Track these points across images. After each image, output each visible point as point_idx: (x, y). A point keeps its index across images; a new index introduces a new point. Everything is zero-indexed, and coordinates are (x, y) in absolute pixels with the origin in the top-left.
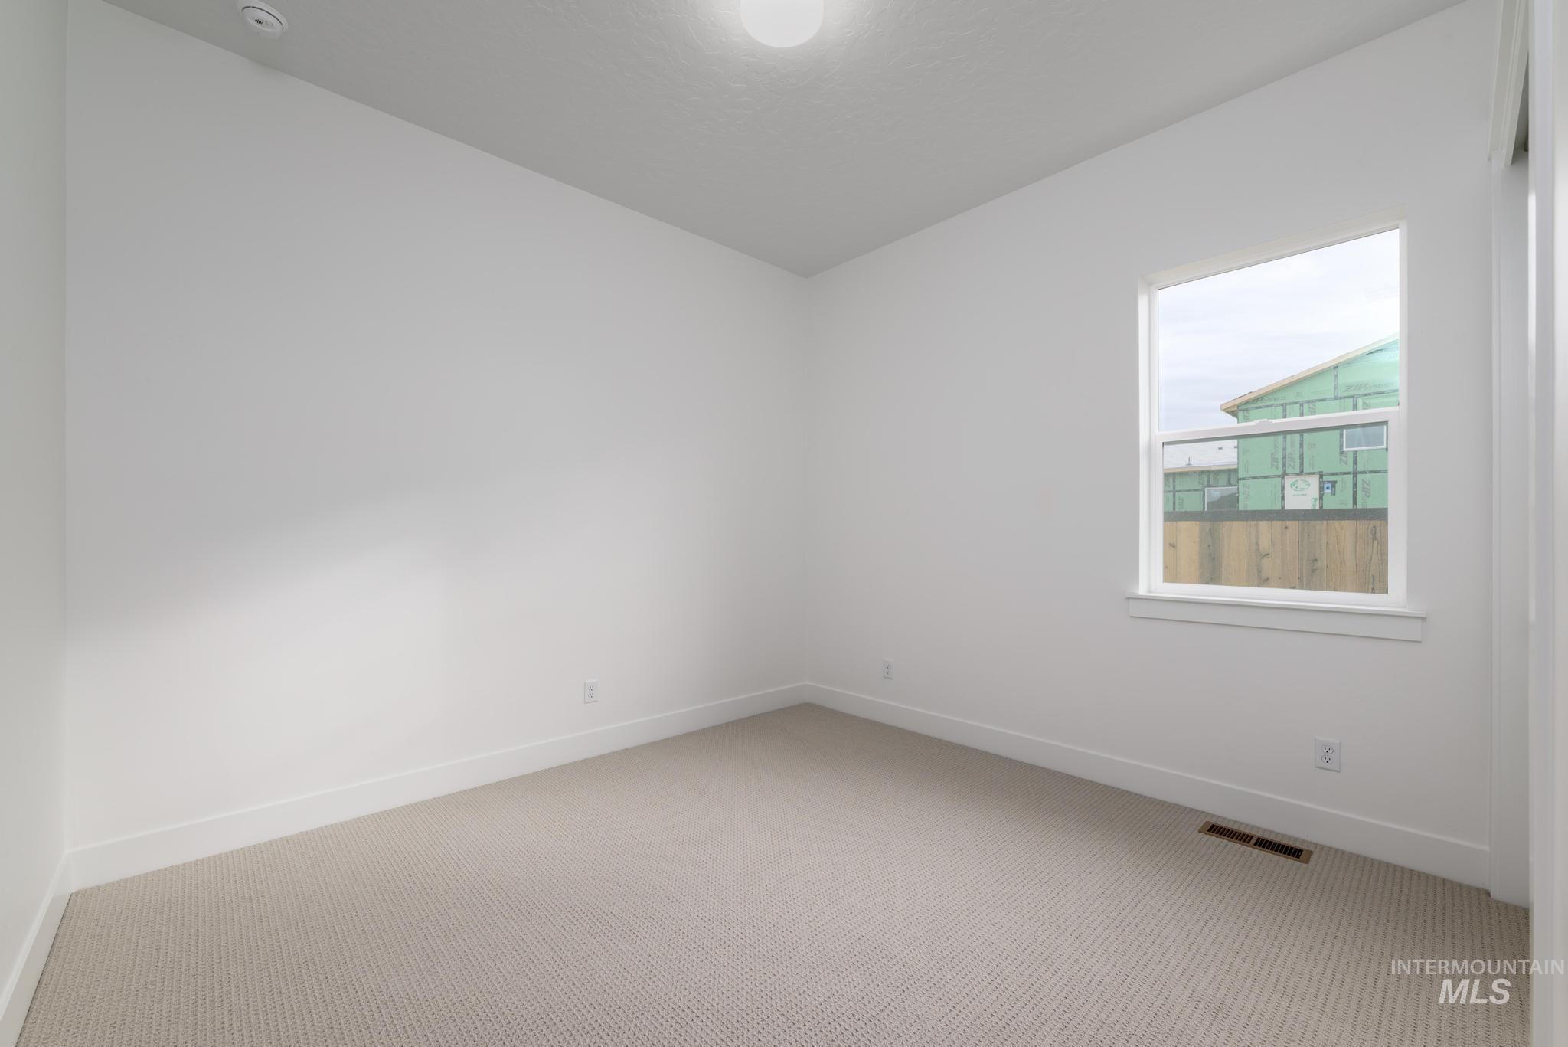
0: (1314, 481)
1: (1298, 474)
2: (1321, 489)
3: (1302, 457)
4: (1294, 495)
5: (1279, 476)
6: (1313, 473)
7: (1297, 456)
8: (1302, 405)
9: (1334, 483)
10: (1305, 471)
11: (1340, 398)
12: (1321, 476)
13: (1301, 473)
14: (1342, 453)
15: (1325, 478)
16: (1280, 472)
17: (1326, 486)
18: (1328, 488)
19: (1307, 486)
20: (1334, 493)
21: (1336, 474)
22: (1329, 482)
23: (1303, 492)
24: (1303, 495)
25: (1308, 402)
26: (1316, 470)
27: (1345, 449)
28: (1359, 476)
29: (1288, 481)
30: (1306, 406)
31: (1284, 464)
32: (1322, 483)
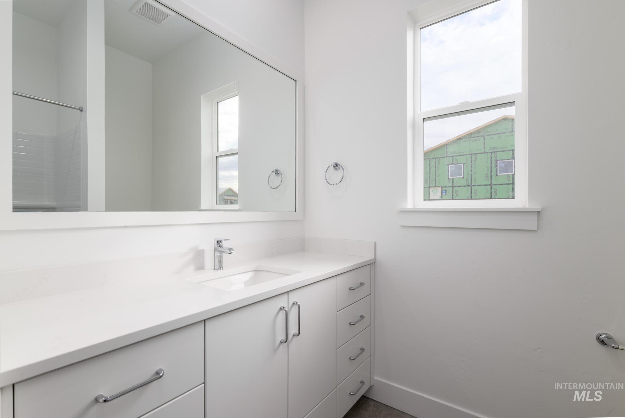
0: (440, 189)
1: (434, 187)
2: (442, 193)
3: (435, 180)
4: (433, 195)
5: (428, 188)
6: (439, 187)
7: (434, 180)
8: (435, 159)
9: (446, 190)
10: (436, 186)
11: (448, 157)
12: (442, 188)
13: (435, 186)
14: (449, 179)
15: (443, 189)
16: (428, 186)
17: (444, 191)
18: (444, 193)
19: (437, 192)
20: (446, 195)
21: (447, 187)
22: (444, 190)
23: (436, 194)
24: (436, 195)
25: (438, 158)
26: (440, 185)
27: (450, 177)
28: (454, 188)
29: (431, 189)
30: (437, 159)
31: (430, 183)
32: (442, 190)
